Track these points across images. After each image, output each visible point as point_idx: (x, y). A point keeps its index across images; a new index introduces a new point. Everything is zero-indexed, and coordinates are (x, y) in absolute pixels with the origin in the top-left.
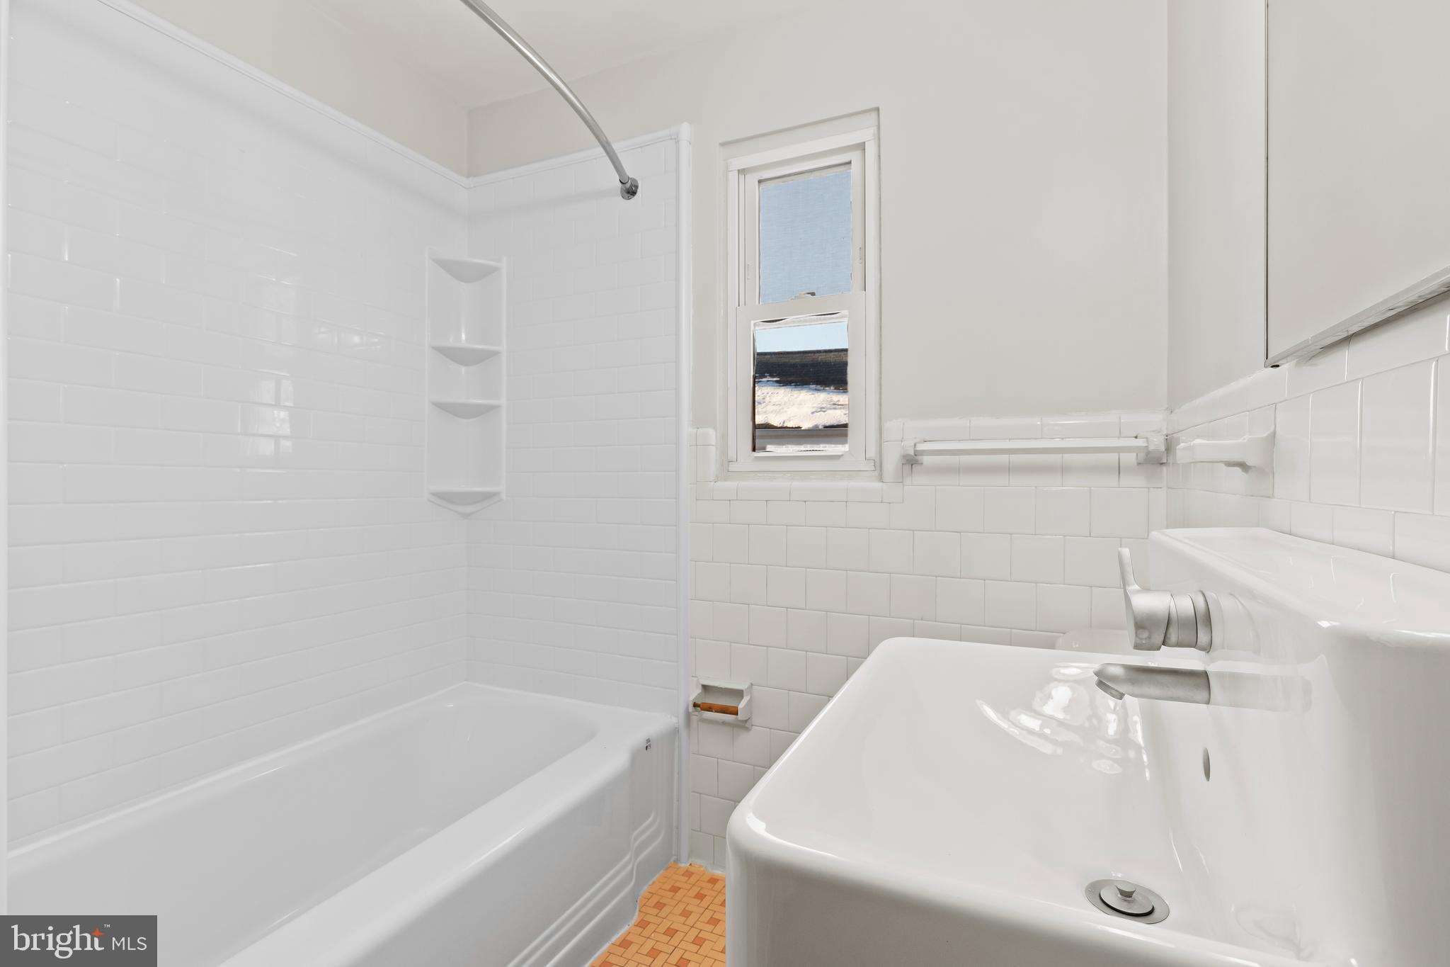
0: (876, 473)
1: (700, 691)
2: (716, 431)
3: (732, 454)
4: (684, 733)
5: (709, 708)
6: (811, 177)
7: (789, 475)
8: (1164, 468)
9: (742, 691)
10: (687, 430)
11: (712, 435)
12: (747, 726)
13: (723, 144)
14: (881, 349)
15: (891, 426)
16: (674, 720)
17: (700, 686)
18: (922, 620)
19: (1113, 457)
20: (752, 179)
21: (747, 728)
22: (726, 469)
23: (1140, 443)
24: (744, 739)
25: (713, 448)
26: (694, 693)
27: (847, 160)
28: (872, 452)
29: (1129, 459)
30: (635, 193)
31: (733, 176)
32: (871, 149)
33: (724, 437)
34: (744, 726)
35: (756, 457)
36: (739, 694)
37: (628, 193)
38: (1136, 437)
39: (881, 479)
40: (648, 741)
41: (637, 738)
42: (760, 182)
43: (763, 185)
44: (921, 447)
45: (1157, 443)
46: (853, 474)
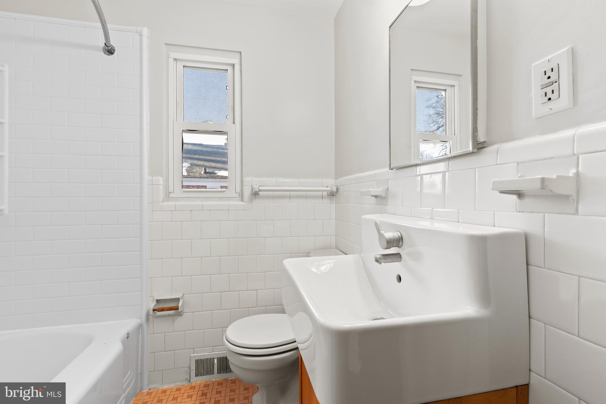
0: (240, 198)
1: (155, 303)
2: (163, 178)
3: (171, 189)
4: (145, 326)
5: (163, 310)
6: (209, 71)
7: (200, 199)
8: (334, 197)
9: (179, 298)
10: (147, 177)
11: (161, 180)
12: (181, 314)
13: (166, 44)
14: (242, 149)
15: (247, 179)
16: (139, 320)
17: (155, 301)
18: (260, 255)
19: (320, 193)
20: (180, 65)
21: (181, 315)
22: (168, 196)
23: (329, 189)
24: (179, 321)
25: (162, 186)
26: (152, 305)
27: (226, 69)
28: (238, 190)
29: (325, 194)
30: (113, 54)
31: (171, 61)
32: (237, 67)
33: (167, 181)
34: (180, 314)
35: (184, 191)
36: (178, 300)
37: (109, 52)
38: (327, 187)
39: (242, 200)
40: (128, 334)
41: (123, 333)
42: (184, 66)
43: (184, 68)
44: (261, 188)
45: (334, 189)
46: (230, 198)
